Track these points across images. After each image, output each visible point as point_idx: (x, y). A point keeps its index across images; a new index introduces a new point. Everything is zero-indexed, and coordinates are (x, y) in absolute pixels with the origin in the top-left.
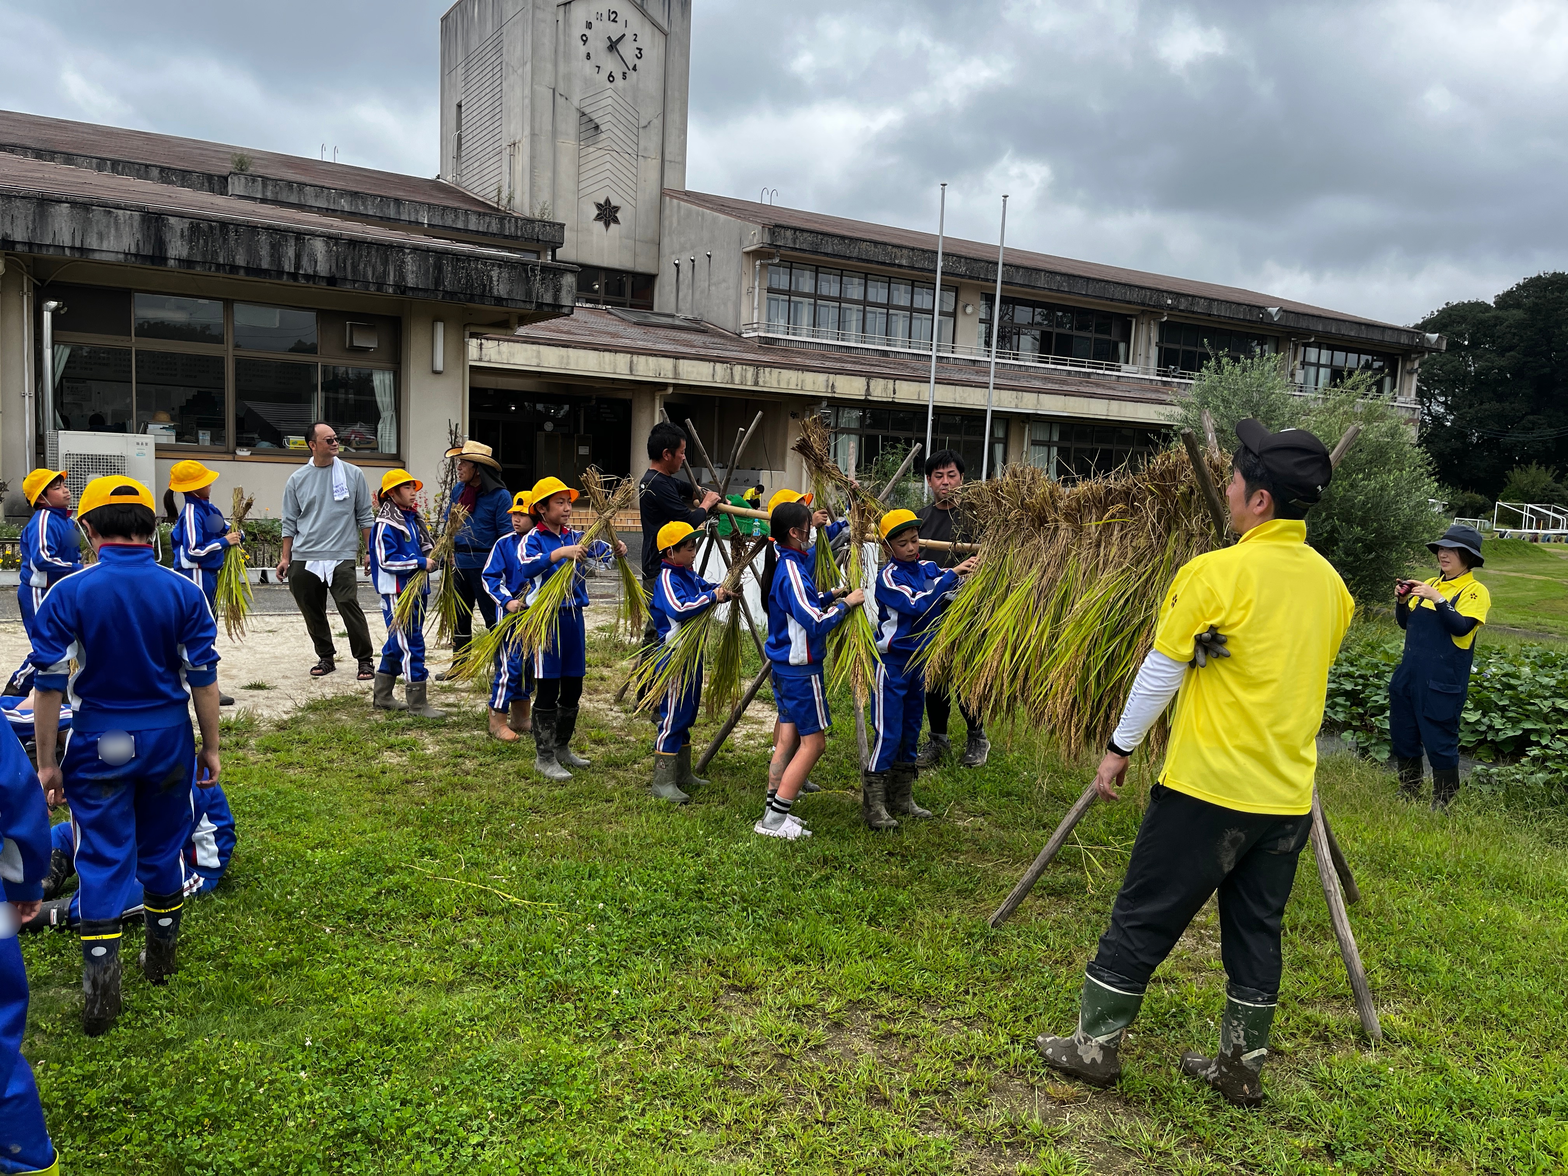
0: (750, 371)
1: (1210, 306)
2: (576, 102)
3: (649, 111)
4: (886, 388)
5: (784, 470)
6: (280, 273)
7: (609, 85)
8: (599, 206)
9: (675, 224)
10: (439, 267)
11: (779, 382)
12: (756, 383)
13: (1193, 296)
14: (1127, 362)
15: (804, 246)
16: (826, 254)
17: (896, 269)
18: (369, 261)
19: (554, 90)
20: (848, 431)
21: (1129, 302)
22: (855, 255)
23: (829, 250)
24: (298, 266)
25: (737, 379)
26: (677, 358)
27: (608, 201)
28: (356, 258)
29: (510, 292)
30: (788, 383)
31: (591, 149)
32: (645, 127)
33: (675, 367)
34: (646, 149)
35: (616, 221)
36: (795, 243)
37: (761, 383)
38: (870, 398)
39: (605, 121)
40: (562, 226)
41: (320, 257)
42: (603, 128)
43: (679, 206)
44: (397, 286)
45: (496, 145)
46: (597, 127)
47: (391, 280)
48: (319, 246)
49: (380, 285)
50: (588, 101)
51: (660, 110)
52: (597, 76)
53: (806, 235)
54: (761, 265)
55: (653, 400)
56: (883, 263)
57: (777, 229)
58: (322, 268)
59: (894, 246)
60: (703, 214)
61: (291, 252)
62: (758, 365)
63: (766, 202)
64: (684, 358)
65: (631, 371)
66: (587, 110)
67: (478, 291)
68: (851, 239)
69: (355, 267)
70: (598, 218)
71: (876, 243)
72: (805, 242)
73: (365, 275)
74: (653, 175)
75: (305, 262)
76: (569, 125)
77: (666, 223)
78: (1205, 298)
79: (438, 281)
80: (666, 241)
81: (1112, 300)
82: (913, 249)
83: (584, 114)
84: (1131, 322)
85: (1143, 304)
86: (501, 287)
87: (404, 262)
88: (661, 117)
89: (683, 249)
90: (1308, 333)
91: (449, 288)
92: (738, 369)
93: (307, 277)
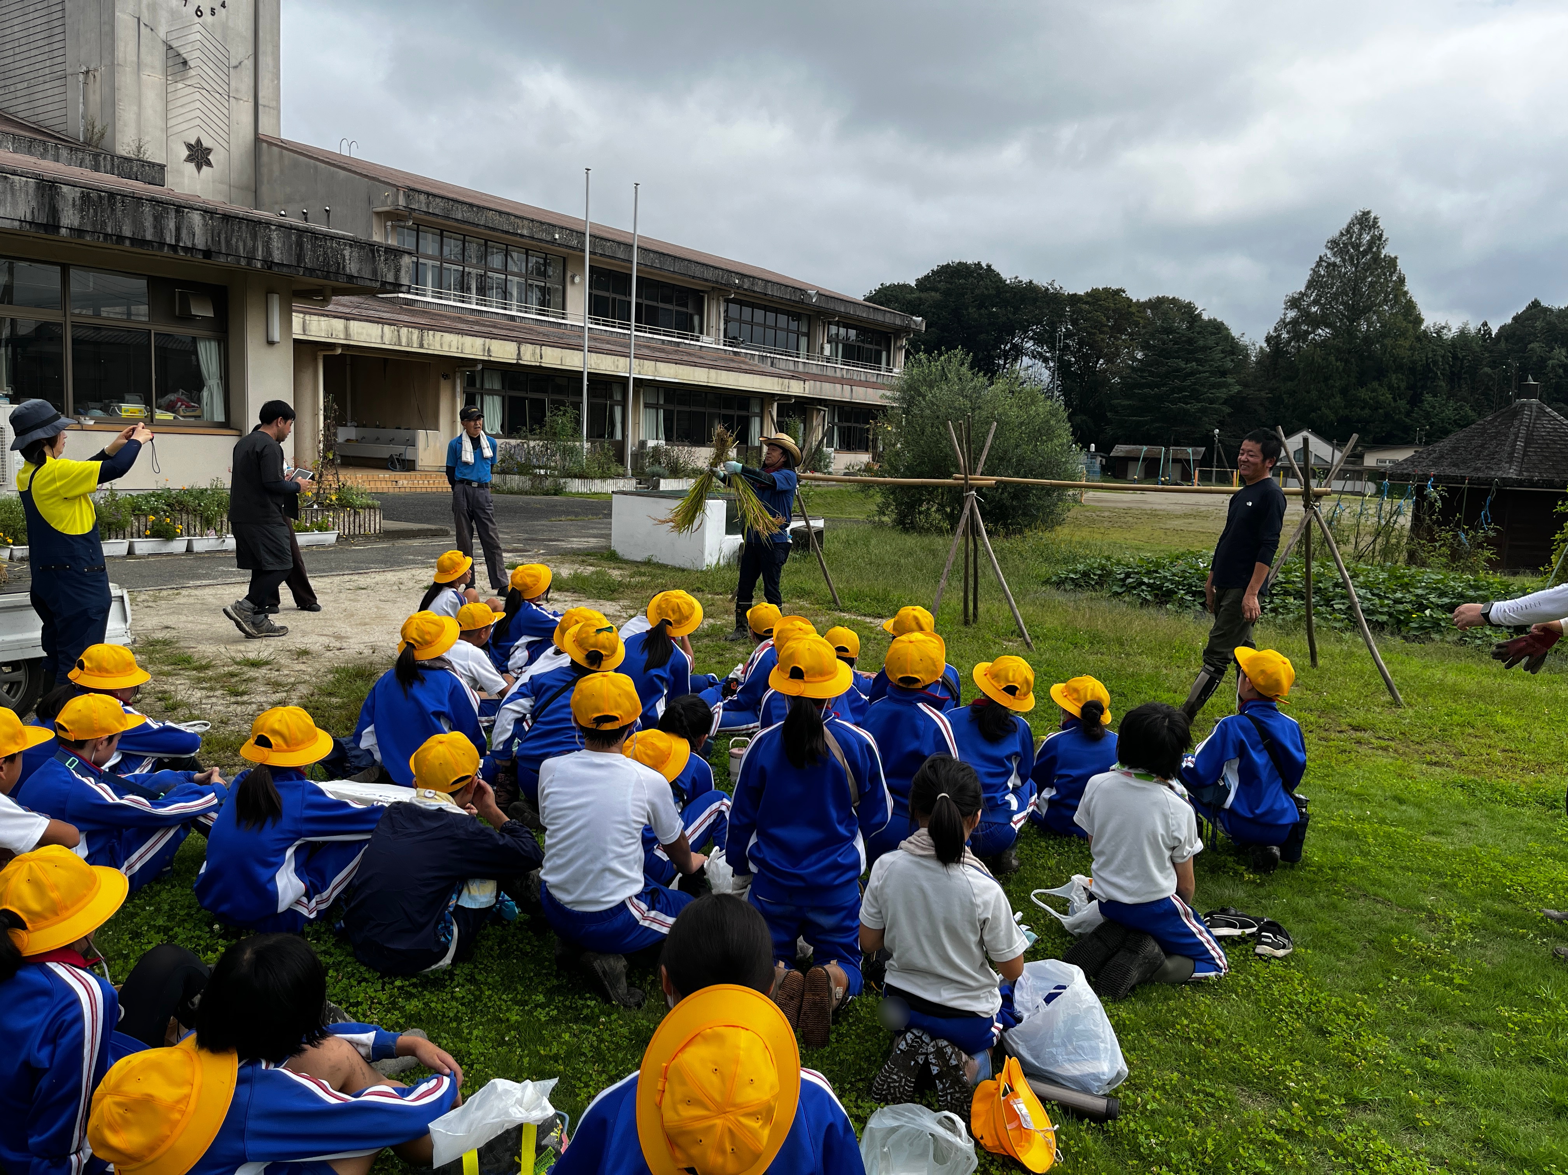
0: (416, 333)
1: (766, 287)
2: (162, 32)
3: (241, 51)
4: (534, 354)
5: (437, 428)
6: (162, 244)
7: (197, 19)
8: (189, 146)
9: (277, 173)
10: (300, 244)
11: (441, 345)
12: (421, 346)
13: (754, 278)
14: (701, 332)
15: (437, 211)
16: (457, 220)
17: (518, 239)
18: (241, 236)
19: (139, 19)
20: (492, 392)
21: (706, 280)
22: (482, 223)
23: (459, 216)
24: (178, 238)
25: (404, 341)
26: (348, 319)
27: (199, 141)
28: (229, 233)
29: (360, 270)
30: (450, 346)
31: (180, 85)
32: (235, 67)
33: (346, 328)
34: (237, 90)
35: (209, 164)
36: (428, 207)
37: (426, 346)
38: (521, 362)
39: (193, 57)
40: (162, 167)
41: (198, 231)
42: (191, 64)
43: (281, 156)
44: (264, 261)
46: (185, 63)
47: (260, 254)
48: (197, 219)
49: (250, 259)
50: (175, 35)
51: (251, 51)
52: (184, 9)
53: (438, 200)
54: (392, 226)
55: (315, 360)
56: (507, 232)
57: (411, 193)
58: (200, 242)
59: (516, 217)
60: (316, 167)
61: (172, 225)
62: (422, 328)
63: (345, 153)
64: (354, 319)
65: (304, 331)
66: (175, 44)
67: (333, 269)
68: (478, 207)
69: (228, 242)
70: (189, 159)
71: (500, 213)
72: (437, 207)
73: (237, 249)
74: (246, 118)
75: (184, 235)
76: (154, 58)
77: (265, 170)
78: (763, 280)
79: (300, 257)
80: (265, 189)
81: (694, 277)
82: (532, 221)
83: (170, 48)
84: (702, 298)
85: (717, 282)
86: (352, 265)
87: (270, 238)
88: (252, 59)
89: (289, 200)
90: (835, 313)
91: (309, 265)
92: (404, 331)
93: (186, 249)
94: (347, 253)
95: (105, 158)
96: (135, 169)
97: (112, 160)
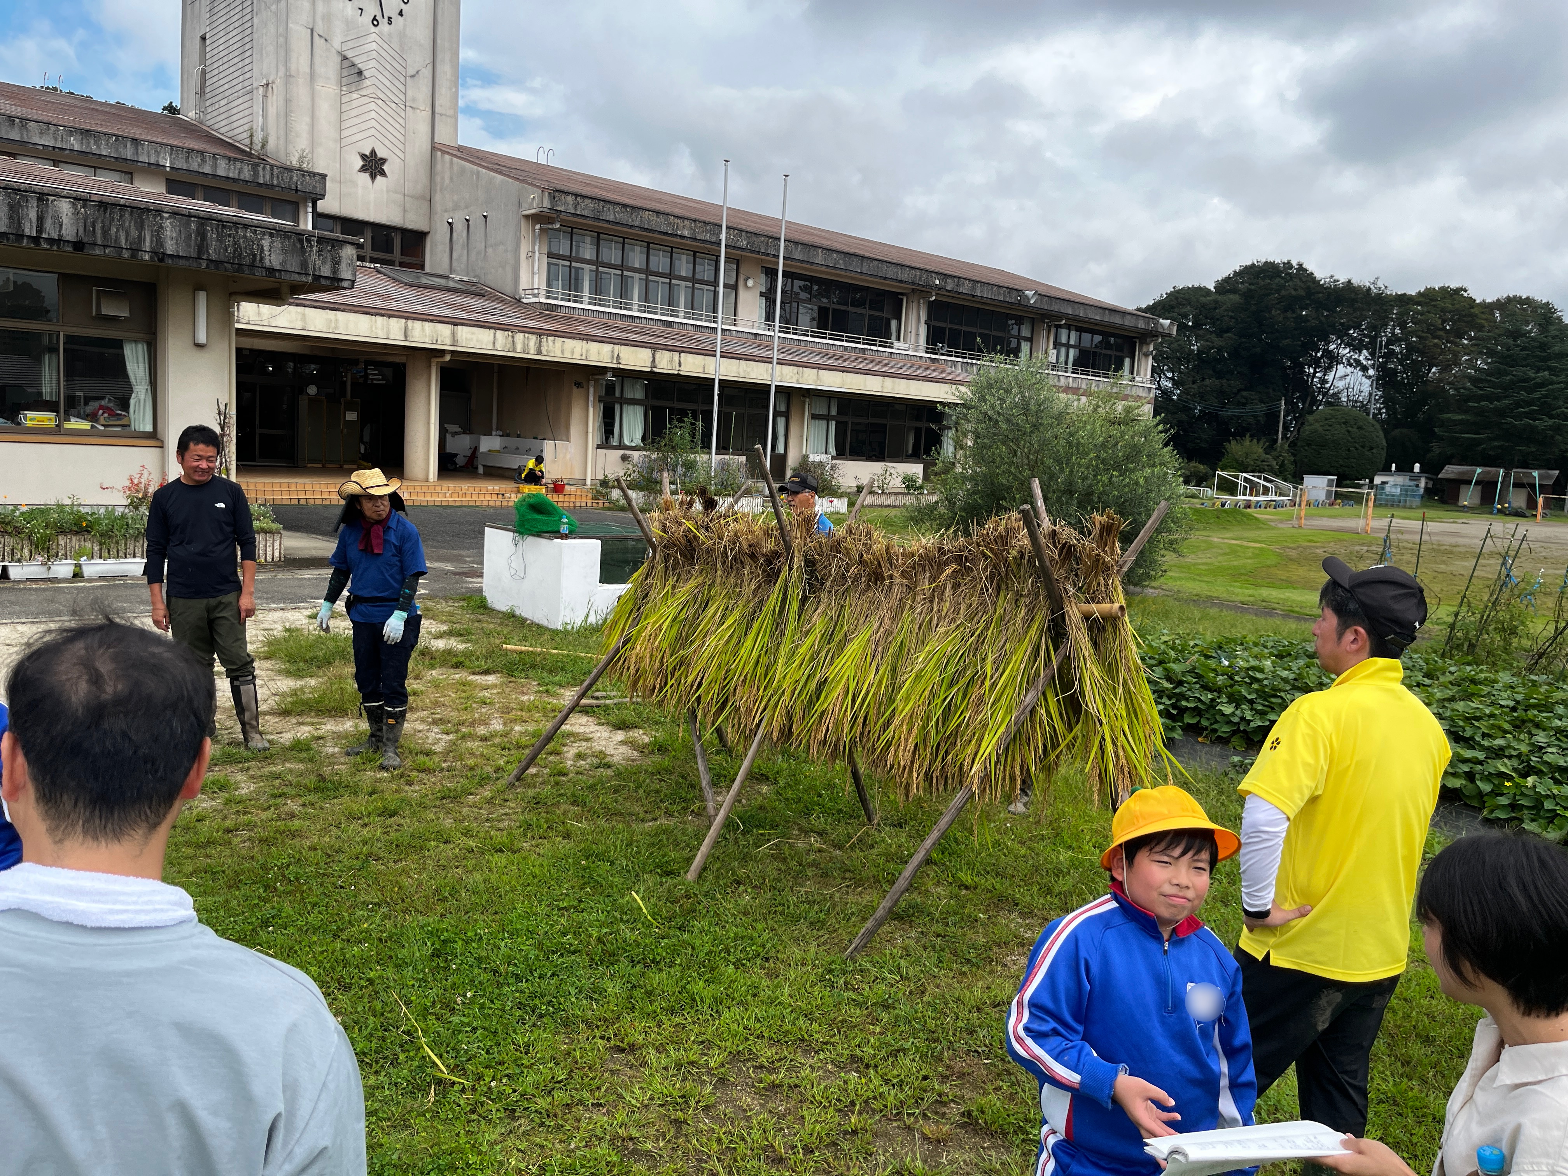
0: (533, 339)
1: (973, 288)
2: (336, 43)
3: (418, 59)
4: (671, 361)
5: (568, 440)
6: (20, 236)
7: (373, 29)
8: (363, 157)
9: (447, 181)
10: (202, 234)
11: (562, 352)
12: (539, 352)
13: (959, 278)
14: (898, 339)
15: (585, 213)
16: (608, 222)
17: (678, 240)
18: (122, 225)
19: (312, 30)
20: (634, 402)
21: (901, 281)
22: (637, 223)
23: (611, 218)
24: (40, 229)
25: (519, 348)
26: (455, 324)
27: (373, 152)
28: (107, 222)
29: (283, 263)
30: (573, 353)
31: (355, 96)
32: (413, 76)
33: (453, 334)
34: (414, 100)
35: (383, 173)
36: (576, 209)
37: (544, 352)
38: (655, 370)
39: (369, 67)
40: (324, 177)
41: (65, 220)
42: (366, 74)
43: (451, 161)
44: (154, 252)
45: (246, 83)
46: (360, 73)
47: (147, 245)
48: (65, 207)
49: (135, 251)
50: (350, 45)
51: (429, 60)
52: (360, 19)
53: (587, 201)
54: (541, 229)
55: (430, 366)
56: (666, 234)
57: (557, 194)
58: (69, 232)
59: (676, 217)
60: (478, 173)
61: (32, 214)
62: (540, 333)
63: (542, 161)
64: (462, 324)
65: (406, 336)
66: (349, 54)
67: (247, 261)
68: (633, 208)
69: (105, 232)
70: (363, 169)
71: (658, 213)
72: (586, 208)
73: (117, 239)
74: (423, 128)
75: (48, 224)
76: (329, 68)
77: (438, 179)
78: (970, 280)
79: (202, 248)
80: (437, 197)
81: (885, 278)
82: (695, 221)
83: (345, 58)
84: (902, 300)
85: (914, 284)
86: (273, 257)
87: (162, 227)
88: (430, 67)
89: (456, 208)
90: (1059, 316)
91: (214, 257)
92: (519, 337)
93: (50, 241)
94: (266, 243)
95: (264, 169)
96: (295, 179)
97: (272, 170)
